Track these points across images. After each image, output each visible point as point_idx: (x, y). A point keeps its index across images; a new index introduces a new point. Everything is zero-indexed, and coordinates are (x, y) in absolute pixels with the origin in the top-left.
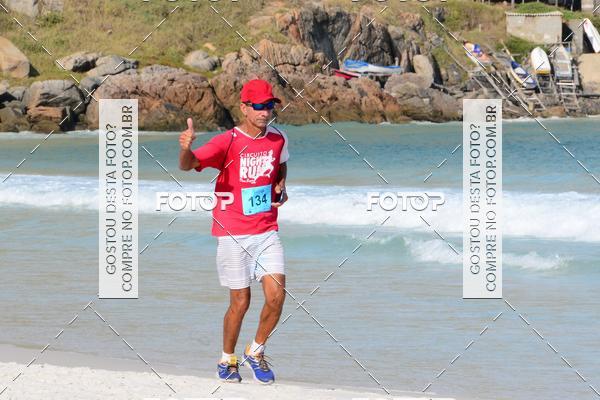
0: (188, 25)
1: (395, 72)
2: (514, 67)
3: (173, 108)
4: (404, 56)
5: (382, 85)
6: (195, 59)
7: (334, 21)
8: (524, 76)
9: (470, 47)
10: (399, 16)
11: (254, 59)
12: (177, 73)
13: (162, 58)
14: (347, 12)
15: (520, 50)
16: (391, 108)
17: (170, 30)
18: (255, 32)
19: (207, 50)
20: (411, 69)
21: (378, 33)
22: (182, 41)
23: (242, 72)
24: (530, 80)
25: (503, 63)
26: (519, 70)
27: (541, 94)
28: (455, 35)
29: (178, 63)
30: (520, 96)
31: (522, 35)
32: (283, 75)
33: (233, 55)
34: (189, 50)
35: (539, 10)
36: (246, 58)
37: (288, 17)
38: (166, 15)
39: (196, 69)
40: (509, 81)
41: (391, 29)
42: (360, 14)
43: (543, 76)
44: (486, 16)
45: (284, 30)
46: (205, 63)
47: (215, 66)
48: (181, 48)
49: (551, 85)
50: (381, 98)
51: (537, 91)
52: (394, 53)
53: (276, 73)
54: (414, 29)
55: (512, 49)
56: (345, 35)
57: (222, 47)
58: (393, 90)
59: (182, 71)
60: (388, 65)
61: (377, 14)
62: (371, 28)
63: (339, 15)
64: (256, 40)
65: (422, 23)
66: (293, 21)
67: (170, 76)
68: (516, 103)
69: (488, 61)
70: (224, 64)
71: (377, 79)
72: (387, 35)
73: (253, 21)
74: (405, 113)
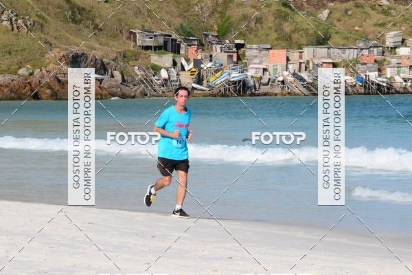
0: (19, 57)
1: (106, 77)
2: (154, 76)
3: (13, 91)
4: (110, 71)
5: (101, 83)
6: (22, 71)
7: (81, 57)
8: (158, 80)
9: (136, 68)
10: (107, 55)
11: (47, 72)
12: (15, 77)
13: (8, 71)
14: (86, 52)
15: (156, 69)
16: (104, 92)
17: (12, 60)
18: (47, 61)
19: (27, 68)
20: (112, 76)
21: (99, 62)
22: (17, 64)
23: (42, 77)
24: (160, 81)
25: (150, 75)
26: (156, 77)
27: (165, 87)
28: (130, 63)
29: (16, 73)
30: (157, 87)
31: (157, 63)
32: (60, 78)
33: (39, 70)
34: (20, 68)
35: (163, 53)
36: (44, 71)
37: (62, 54)
38: (10, 53)
39: (23, 75)
40: (152, 82)
41: (104, 60)
42: (91, 54)
43: (165, 80)
44: (143, 56)
45: (60, 60)
46: (27, 73)
47: (31, 74)
48: (17, 67)
49: (169, 84)
50: (100, 88)
51: (163, 86)
52: (105, 70)
53: (57, 78)
54: (114, 60)
55: (153, 69)
56: (85, 62)
57: (34, 66)
58: (105, 84)
59: (17, 76)
60: (103, 75)
61: (99, 55)
62: (96, 59)
63: (83, 54)
64: (49, 64)
65: (117, 58)
66: (64, 56)
67: (12, 78)
68: (155, 91)
69: (144, 74)
70: (35, 73)
71: (99, 80)
72: (102, 62)
73: (47, 56)
74: (110, 94)
